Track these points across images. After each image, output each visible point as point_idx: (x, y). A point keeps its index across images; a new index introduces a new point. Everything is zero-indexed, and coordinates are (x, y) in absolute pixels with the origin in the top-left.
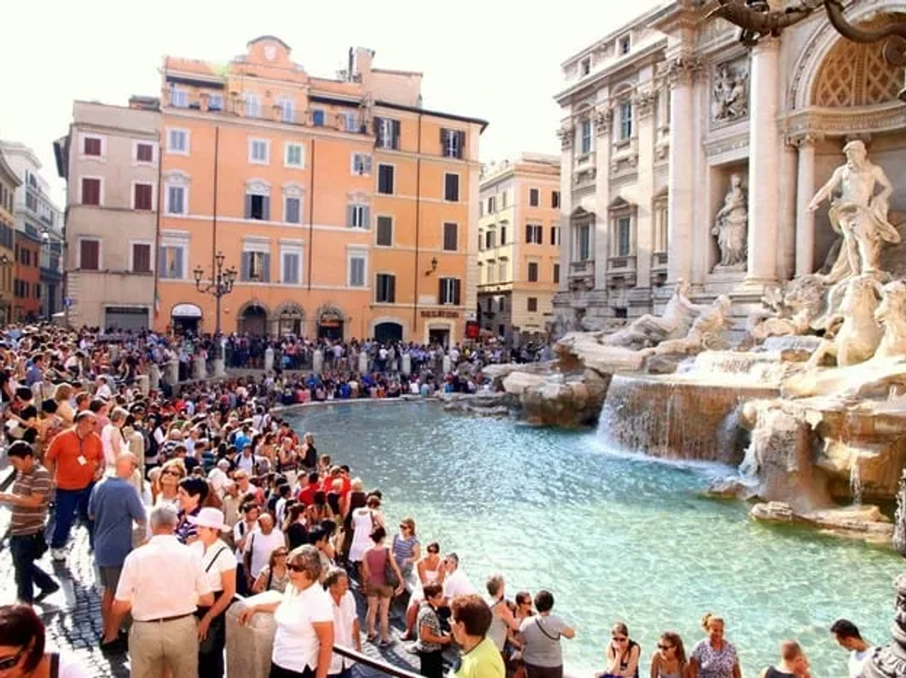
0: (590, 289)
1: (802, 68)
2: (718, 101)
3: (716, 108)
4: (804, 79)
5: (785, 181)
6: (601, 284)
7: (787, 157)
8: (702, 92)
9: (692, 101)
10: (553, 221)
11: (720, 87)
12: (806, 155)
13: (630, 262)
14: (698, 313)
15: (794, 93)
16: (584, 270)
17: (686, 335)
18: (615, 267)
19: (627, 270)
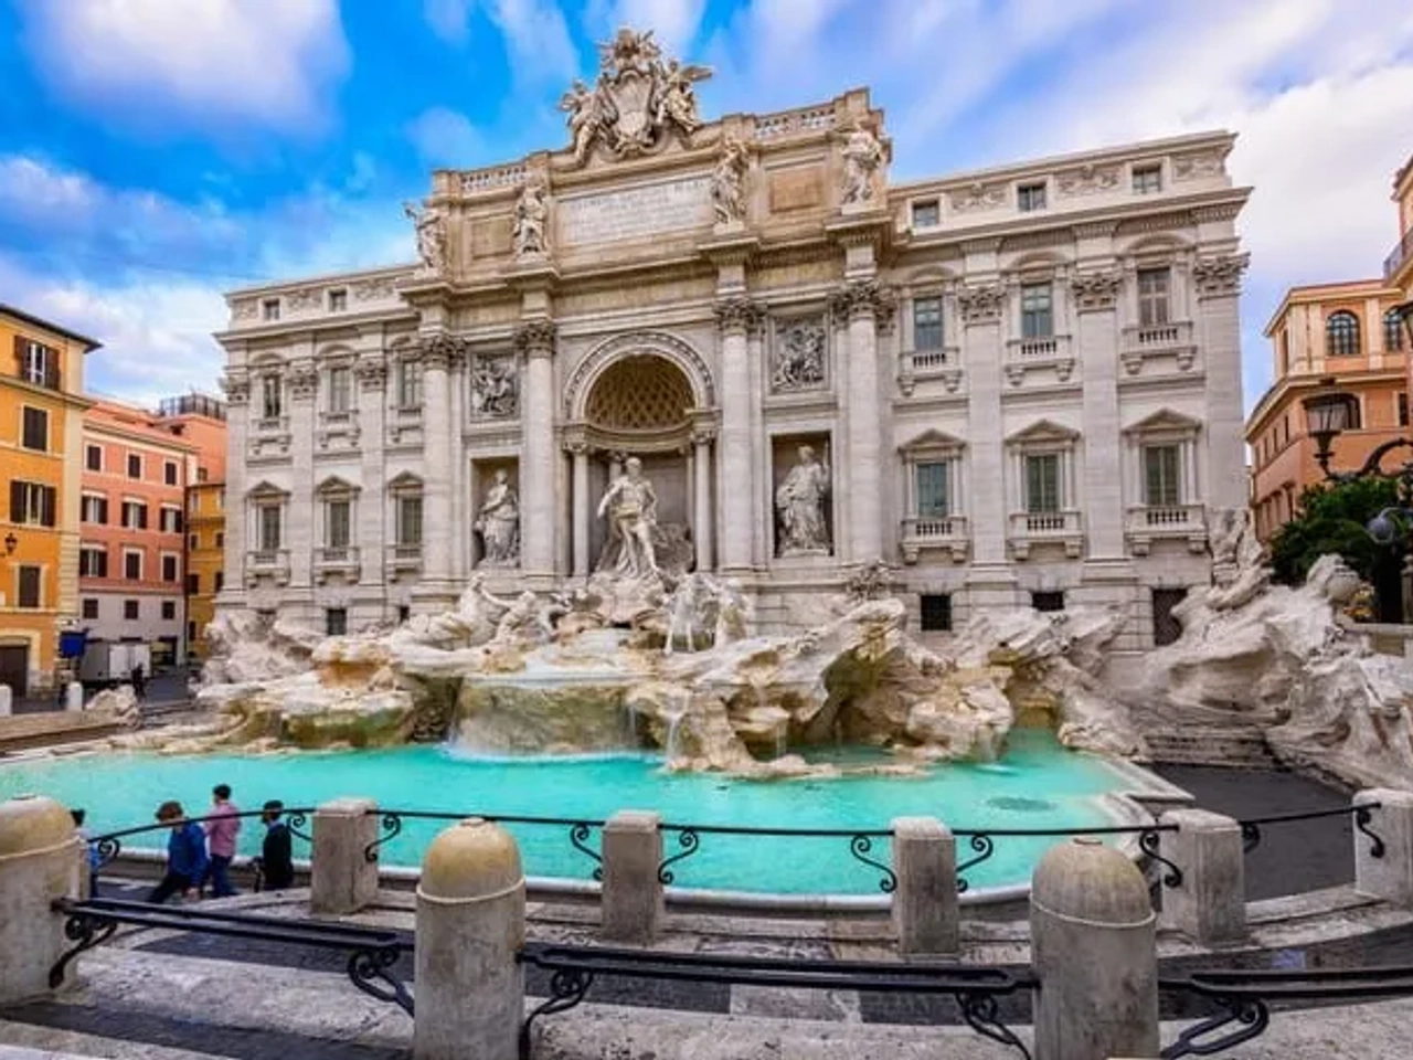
0: (282, 585)
1: (577, 382)
2: (481, 393)
3: (478, 401)
4: (579, 394)
5: (561, 484)
6: (300, 580)
7: (562, 463)
8: (462, 381)
9: (449, 385)
10: (124, 495)
11: (484, 378)
12: (581, 464)
13: (350, 554)
14: (507, 610)
15: (569, 403)
16: (274, 562)
17: (493, 636)
18: (326, 560)
19: (346, 564)
